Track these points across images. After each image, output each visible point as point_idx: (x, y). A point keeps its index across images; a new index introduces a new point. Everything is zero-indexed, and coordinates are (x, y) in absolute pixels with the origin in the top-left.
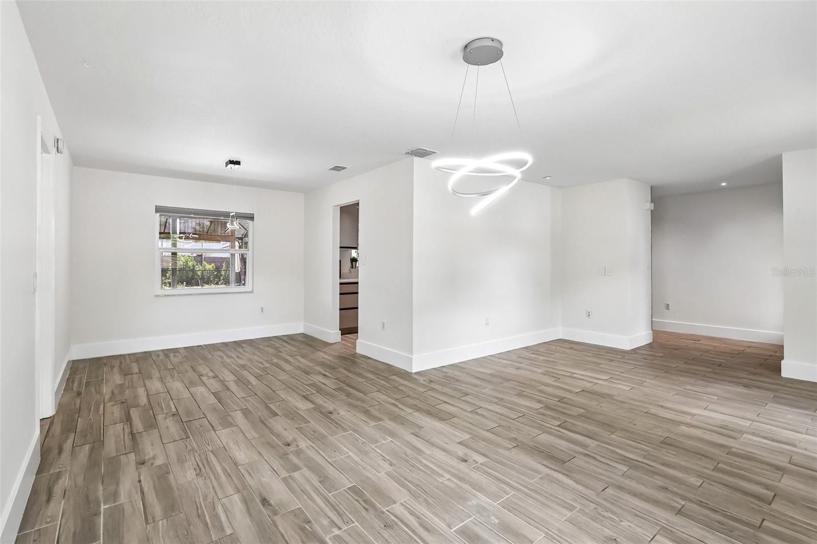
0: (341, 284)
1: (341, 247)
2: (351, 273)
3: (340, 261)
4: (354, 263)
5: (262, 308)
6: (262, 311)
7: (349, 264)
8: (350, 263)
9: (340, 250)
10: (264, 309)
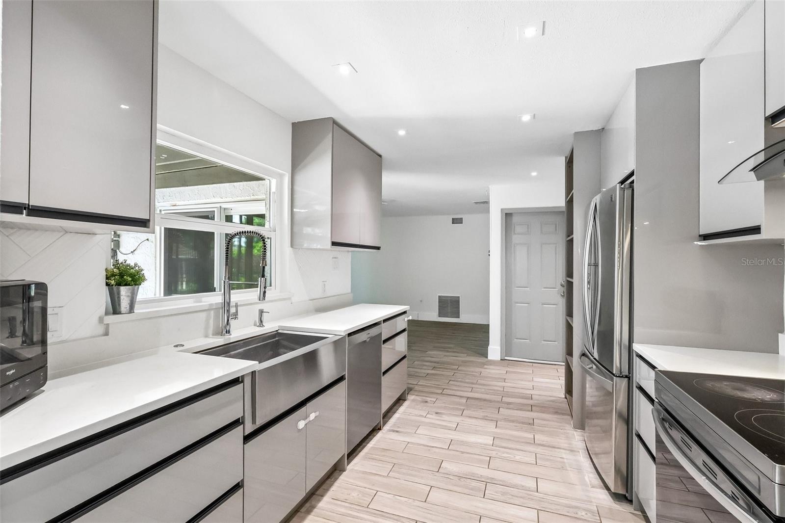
4: (124, 291)
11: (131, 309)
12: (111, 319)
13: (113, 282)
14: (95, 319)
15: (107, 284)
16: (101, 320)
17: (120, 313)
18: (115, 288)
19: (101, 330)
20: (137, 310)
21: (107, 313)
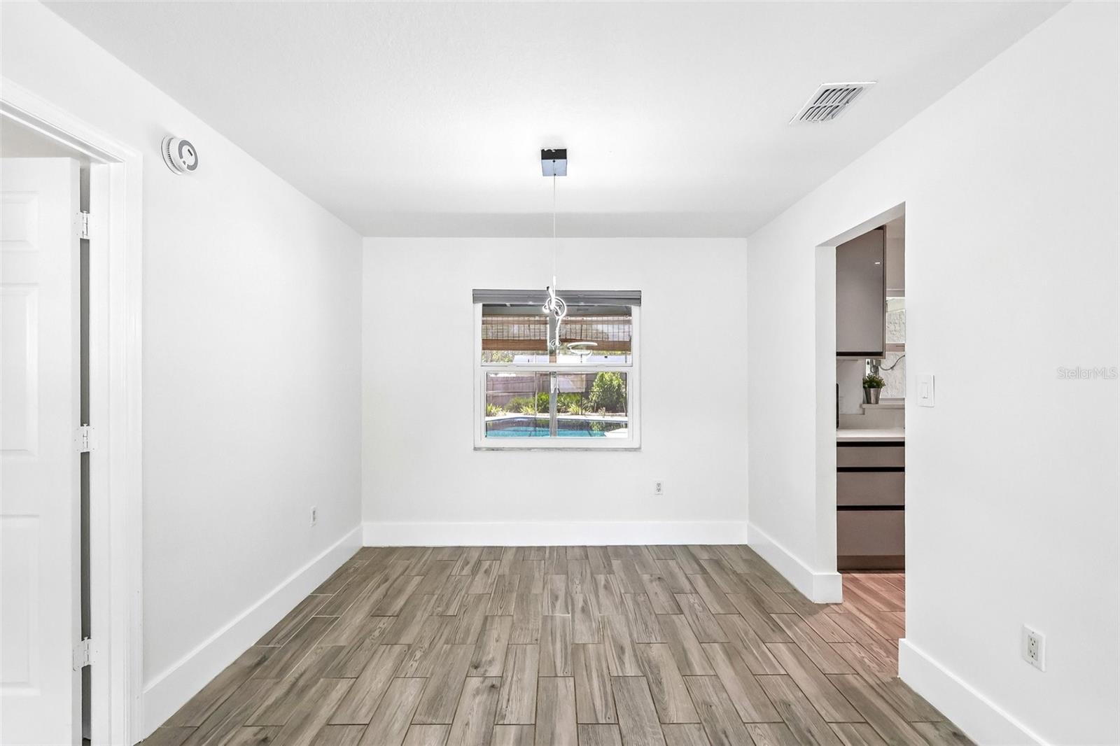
0: (840, 444)
1: (838, 354)
2: (864, 414)
3: (837, 385)
4: (872, 390)
5: (659, 485)
6: (659, 490)
7: (859, 393)
8: (862, 389)
9: (837, 360)
10: (662, 488)
11: (877, 403)
12: (865, 406)
13: (866, 386)
14: (858, 406)
15: (864, 387)
16: (861, 406)
17: (870, 403)
18: (868, 389)
19: (861, 412)
20: (880, 402)
21: (864, 403)
